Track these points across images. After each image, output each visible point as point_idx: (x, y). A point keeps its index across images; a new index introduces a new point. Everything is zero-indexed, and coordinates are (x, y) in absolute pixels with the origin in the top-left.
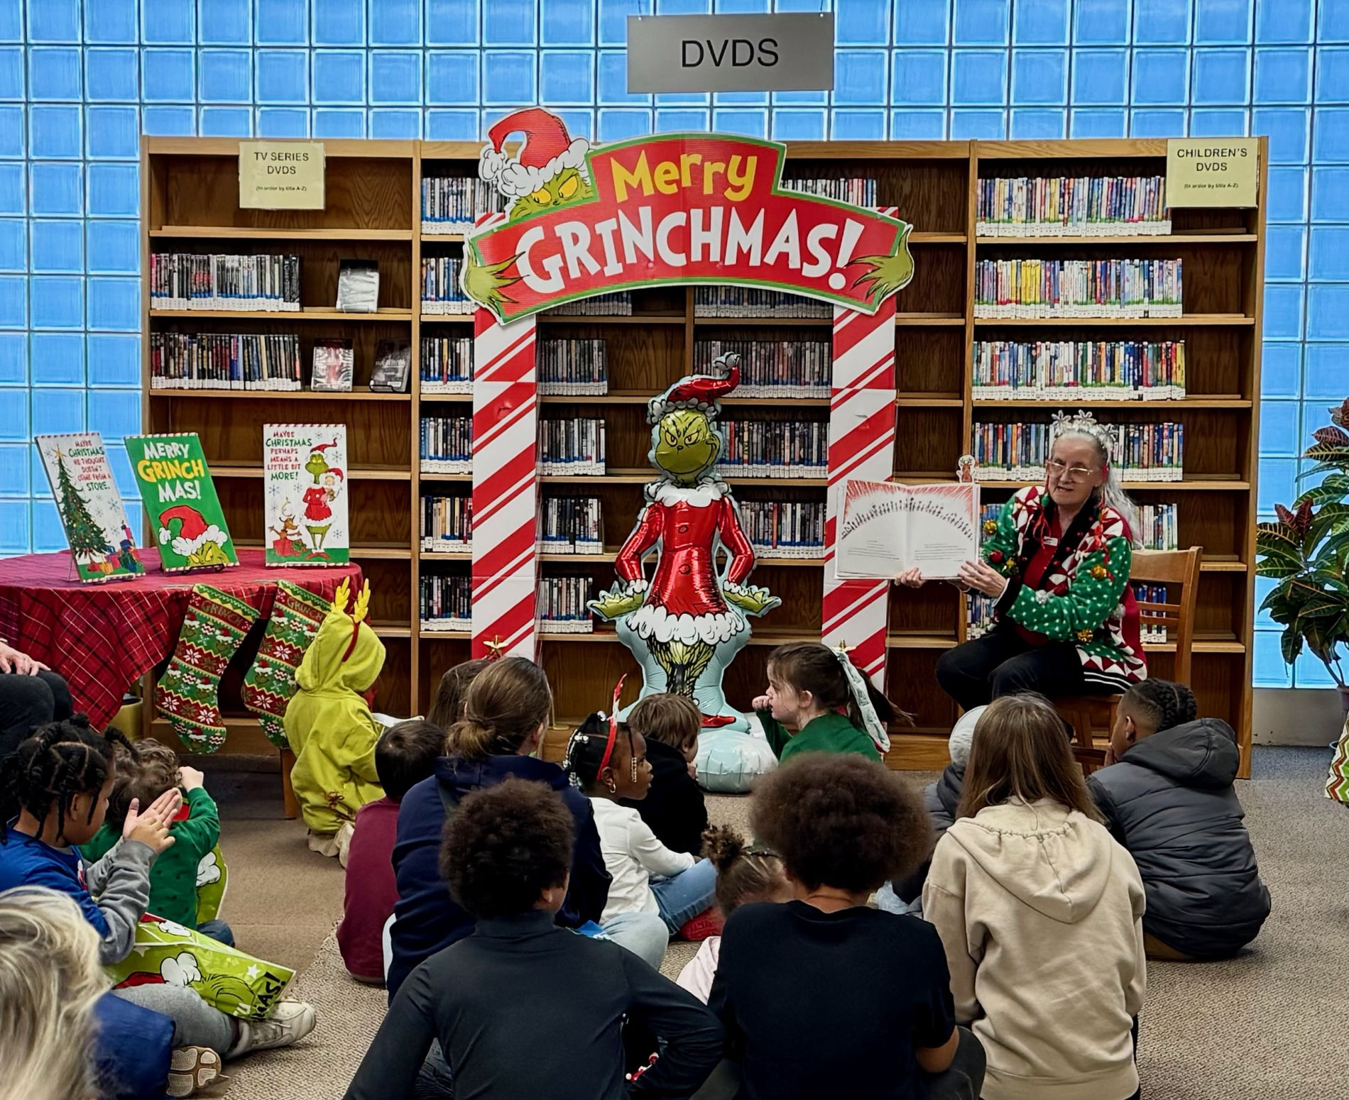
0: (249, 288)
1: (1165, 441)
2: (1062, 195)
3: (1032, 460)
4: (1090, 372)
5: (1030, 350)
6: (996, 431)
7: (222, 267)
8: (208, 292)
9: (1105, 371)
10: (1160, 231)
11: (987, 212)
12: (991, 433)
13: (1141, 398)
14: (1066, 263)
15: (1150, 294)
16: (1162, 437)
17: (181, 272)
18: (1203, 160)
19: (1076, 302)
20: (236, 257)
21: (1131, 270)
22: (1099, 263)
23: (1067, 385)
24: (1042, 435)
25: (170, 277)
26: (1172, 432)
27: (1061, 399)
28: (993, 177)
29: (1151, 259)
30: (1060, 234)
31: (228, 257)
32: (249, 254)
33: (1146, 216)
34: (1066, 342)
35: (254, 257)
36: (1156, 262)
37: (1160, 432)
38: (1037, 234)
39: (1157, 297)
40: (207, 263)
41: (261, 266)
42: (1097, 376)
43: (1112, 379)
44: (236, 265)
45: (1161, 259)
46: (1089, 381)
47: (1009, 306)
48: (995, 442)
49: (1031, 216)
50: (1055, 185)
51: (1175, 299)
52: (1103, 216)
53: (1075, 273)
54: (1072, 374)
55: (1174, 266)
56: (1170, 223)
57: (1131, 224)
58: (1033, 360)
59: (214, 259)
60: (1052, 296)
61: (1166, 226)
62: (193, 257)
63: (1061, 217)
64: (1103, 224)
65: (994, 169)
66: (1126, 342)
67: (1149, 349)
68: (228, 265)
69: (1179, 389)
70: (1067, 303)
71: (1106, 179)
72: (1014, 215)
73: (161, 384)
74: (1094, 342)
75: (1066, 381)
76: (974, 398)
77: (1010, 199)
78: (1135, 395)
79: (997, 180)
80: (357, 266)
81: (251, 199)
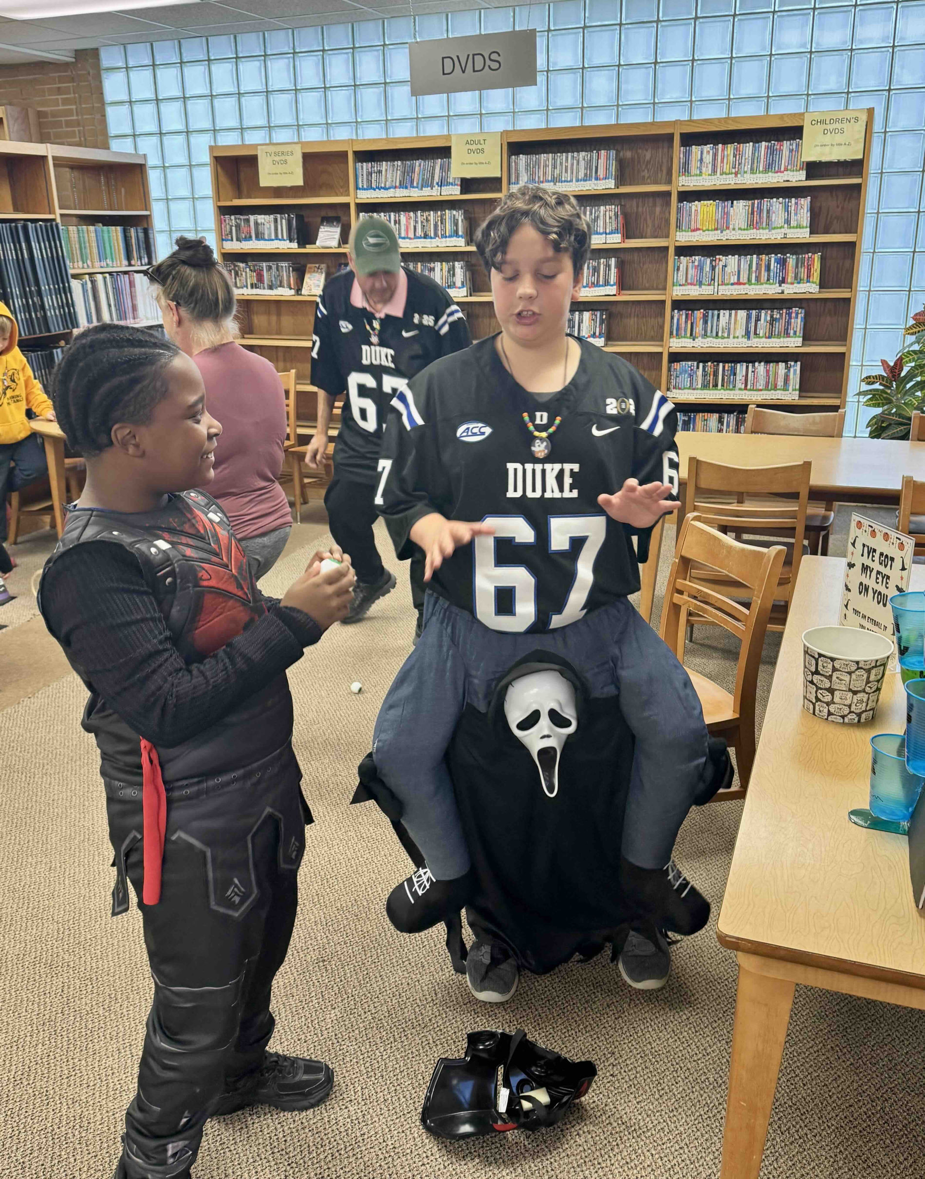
0: (270, 235)
1: (793, 320)
2: (735, 156)
3: (709, 334)
4: (754, 275)
5: (711, 261)
6: (687, 315)
7: (257, 224)
8: (250, 238)
9: (764, 275)
10: (798, 178)
11: (685, 169)
12: (684, 317)
13: (783, 292)
14: (735, 202)
15: (788, 222)
16: (790, 318)
17: (236, 226)
18: (829, 127)
19: (740, 229)
20: (263, 216)
21: (776, 205)
22: (756, 201)
23: (733, 284)
24: (716, 318)
25: (231, 229)
26: (797, 314)
27: (729, 293)
28: (690, 146)
29: (790, 197)
30: (732, 183)
31: (259, 217)
32: (269, 214)
33: (789, 167)
34: (733, 255)
35: (272, 216)
36: (793, 200)
37: (790, 314)
38: (718, 183)
39: (793, 223)
40: (248, 221)
41: (276, 220)
42: (758, 279)
43: (768, 280)
44: (263, 221)
45: (796, 198)
46: (753, 281)
47: (698, 232)
48: (686, 322)
49: (714, 171)
50: (730, 148)
51: (805, 225)
52: (761, 169)
53: (740, 207)
54: (736, 277)
55: (805, 202)
56: (805, 172)
57: (779, 174)
58: (713, 268)
59: (252, 218)
60: (724, 224)
61: (802, 175)
62: (242, 217)
63: (734, 171)
64: (761, 175)
65: (691, 139)
66: (776, 255)
67: (791, 260)
68: (259, 221)
69: (814, 285)
70: (734, 229)
71: (764, 143)
72: (704, 169)
74: (758, 255)
75: (732, 281)
76: (674, 294)
77: (701, 160)
78: (779, 290)
79: (694, 147)
80: (329, 220)
81: (265, 181)
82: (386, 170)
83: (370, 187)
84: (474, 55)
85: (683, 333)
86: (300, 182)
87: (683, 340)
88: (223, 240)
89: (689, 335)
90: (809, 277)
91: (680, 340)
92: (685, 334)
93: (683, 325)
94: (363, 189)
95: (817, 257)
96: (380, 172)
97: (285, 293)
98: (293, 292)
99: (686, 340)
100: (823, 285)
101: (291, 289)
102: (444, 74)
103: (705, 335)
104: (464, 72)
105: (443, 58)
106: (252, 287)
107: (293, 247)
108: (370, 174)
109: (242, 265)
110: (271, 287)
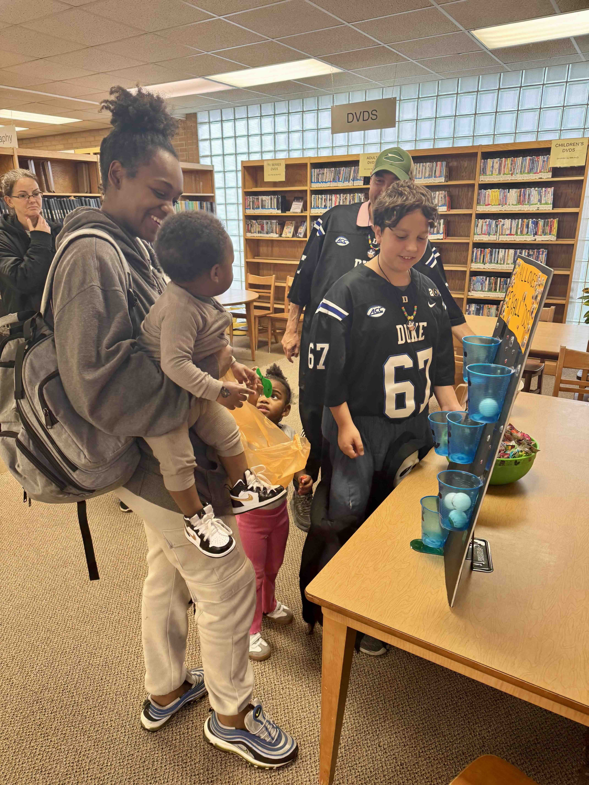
0: (268, 206)
1: (540, 256)
2: (512, 164)
3: (493, 262)
4: (519, 230)
5: (496, 222)
6: (481, 251)
7: (262, 201)
8: (259, 208)
9: (525, 230)
10: (547, 176)
11: (484, 172)
12: (479, 252)
13: (535, 240)
14: (510, 190)
15: (540, 201)
16: (539, 254)
17: (252, 202)
18: (565, 148)
19: (513, 205)
20: (265, 197)
21: (534, 192)
22: (522, 190)
23: (507, 235)
24: (497, 253)
25: (250, 203)
26: (543, 252)
27: (505, 240)
28: (487, 159)
29: (542, 188)
30: (510, 179)
31: (263, 197)
32: (268, 196)
33: (542, 171)
34: (508, 219)
35: (270, 197)
36: (544, 189)
37: (539, 252)
38: (501, 179)
39: (543, 202)
40: (258, 199)
41: (271, 199)
42: (522, 232)
43: (527, 233)
44: (265, 199)
45: (546, 187)
46: (519, 233)
47: (489, 206)
48: (481, 255)
49: (500, 173)
50: (509, 160)
51: (550, 203)
52: (526, 172)
53: (513, 193)
54: (509, 231)
55: (551, 190)
56: (551, 173)
57: (536, 174)
58: (497, 226)
59: (260, 197)
60: (503, 202)
61: (550, 175)
62: (255, 197)
63: (511, 172)
64: (526, 175)
65: (489, 155)
66: (532, 219)
67: (541, 222)
68: (263, 199)
69: (553, 236)
70: (509, 205)
71: (528, 157)
72: (494, 172)
73: (249, 235)
74: (522, 219)
75: (507, 233)
76: (475, 239)
77: (493, 167)
78: (533, 238)
79: (489, 160)
80: (298, 199)
81: (267, 178)
82: (326, 173)
83: (318, 182)
84: (363, 112)
85: (479, 260)
86: (283, 179)
87: (479, 264)
88: (246, 209)
89: (482, 262)
90: (550, 232)
91: (477, 264)
92: (480, 261)
93: (479, 256)
94: (314, 182)
95: (556, 221)
96: (323, 173)
97: (274, 236)
98: (277, 235)
99: (480, 264)
100: (559, 236)
101: (277, 234)
102: (348, 122)
103: (491, 262)
104: (358, 121)
105: (348, 114)
106: (258, 233)
107: (278, 212)
108: (318, 175)
109: (254, 222)
110: (267, 233)
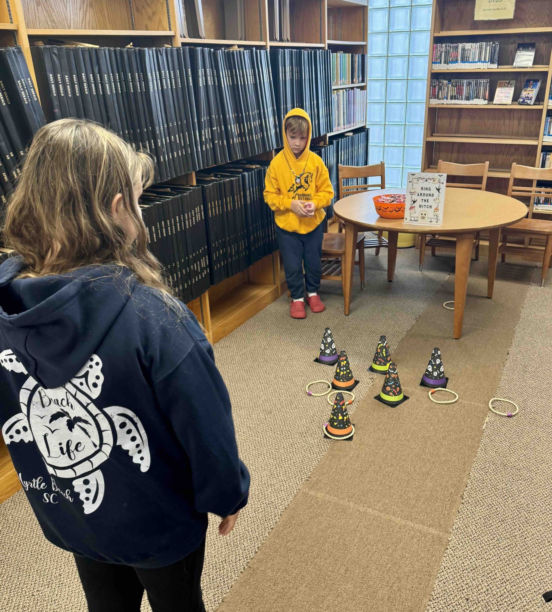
0: (474, 58)
7: (463, 50)
8: (456, 61)
17: (445, 52)
20: (470, 44)
25: (441, 54)
31: (467, 44)
32: (476, 42)
35: (479, 44)
40: (457, 47)
41: (481, 48)
44: (470, 47)
59: (460, 45)
62: (451, 45)
68: (466, 48)
80: (525, 46)
81: (480, 15)
86: (511, 16)
88: (433, 63)
97: (480, 103)
98: (486, 102)
101: (485, 99)
106: (451, 99)
107: (493, 67)
109: (445, 82)
110: (468, 99)
